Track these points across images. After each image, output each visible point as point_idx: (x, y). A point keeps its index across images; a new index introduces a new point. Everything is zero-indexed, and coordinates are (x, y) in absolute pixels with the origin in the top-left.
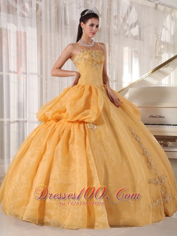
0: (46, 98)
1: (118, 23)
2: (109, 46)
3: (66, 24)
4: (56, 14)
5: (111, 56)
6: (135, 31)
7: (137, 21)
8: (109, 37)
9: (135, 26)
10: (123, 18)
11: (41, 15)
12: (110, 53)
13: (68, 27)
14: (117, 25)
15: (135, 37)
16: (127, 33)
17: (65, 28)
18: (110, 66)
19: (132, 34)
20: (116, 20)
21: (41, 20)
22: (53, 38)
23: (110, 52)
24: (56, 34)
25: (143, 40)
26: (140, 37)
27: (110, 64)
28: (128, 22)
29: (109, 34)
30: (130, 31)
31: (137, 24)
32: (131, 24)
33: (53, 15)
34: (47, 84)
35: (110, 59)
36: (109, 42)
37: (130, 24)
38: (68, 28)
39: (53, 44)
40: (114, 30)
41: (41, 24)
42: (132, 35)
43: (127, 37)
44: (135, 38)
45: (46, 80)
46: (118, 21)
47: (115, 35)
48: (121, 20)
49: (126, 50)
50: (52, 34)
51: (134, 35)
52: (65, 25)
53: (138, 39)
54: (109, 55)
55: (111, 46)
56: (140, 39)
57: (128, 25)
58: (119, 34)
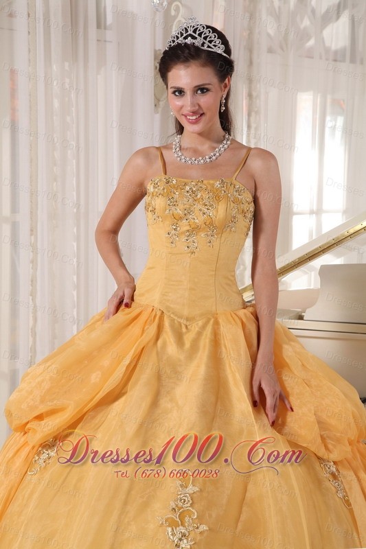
0: (33, 294)
1: (279, 8)
2: (250, 96)
3: (100, 24)
5: (256, 129)
6: (337, 34)
8: (251, 63)
12: (252, 119)
13: (109, 35)
14: (278, 18)
15: (336, 52)
16: (311, 43)
17: (98, 40)
19: (327, 44)
23: (253, 114)
24: (67, 67)
26: (351, 54)
28: (313, 2)
30: (321, 32)
31: (344, 9)
32: (323, 10)
38: (107, 40)
39: (56, 104)
40: (269, 35)
41: (11, 30)
42: (327, 50)
43: (310, 54)
44: (338, 57)
45: (33, 231)
47: (270, 51)
49: (306, 104)
50: (54, 67)
51: (333, 48)
52: (99, 26)
54: (249, 127)
55: (254, 94)
56: (353, 61)
57: (313, 11)
58: (282, 49)
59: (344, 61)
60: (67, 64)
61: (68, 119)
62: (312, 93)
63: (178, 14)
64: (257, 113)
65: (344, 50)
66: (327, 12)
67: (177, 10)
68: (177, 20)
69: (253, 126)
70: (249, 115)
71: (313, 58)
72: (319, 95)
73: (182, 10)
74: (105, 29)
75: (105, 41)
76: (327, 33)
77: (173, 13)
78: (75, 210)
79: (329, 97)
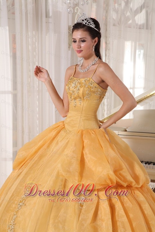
1: (118, 8)
2: (106, 43)
3: (47, 16)
6: (140, 18)
7: (144, 3)
8: (106, 30)
9: (141, 12)
10: (125, 2)
11: (13, 5)
13: (51, 20)
15: (140, 25)
16: (130, 22)
17: (46, 22)
19: (137, 22)
20: (116, 5)
21: (14, 13)
22: (30, 40)
23: (107, 50)
25: (151, 29)
26: (147, 26)
28: (131, 6)
30: (134, 17)
31: (143, 8)
32: (135, 9)
33: (31, 7)
36: (106, 37)
38: (50, 22)
39: (30, 48)
40: (113, 19)
41: (14, 19)
42: (137, 25)
44: (141, 27)
46: (118, 5)
47: (114, 25)
48: (123, 4)
49: (128, 46)
50: (29, 33)
51: (139, 23)
52: (46, 17)
53: (145, 27)
54: (106, 55)
55: (108, 42)
56: (147, 28)
57: (131, 9)
58: (119, 24)
59: (143, 28)
60: (34, 32)
61: (35, 53)
62: (130, 41)
63: (78, 12)
64: (109, 50)
65: (143, 25)
66: (137, 10)
67: (77, 10)
68: (77, 14)
69: (107, 55)
70: (106, 51)
71: (131, 27)
72: (133, 42)
73: (79, 10)
74: (49, 18)
75: (49, 23)
76: (136, 18)
77: (76, 11)
78: (38, 89)
79: (137, 43)
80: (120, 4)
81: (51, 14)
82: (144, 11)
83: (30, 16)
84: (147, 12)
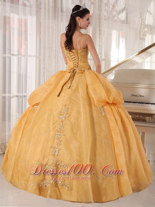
0: (44, 76)
1: (108, 9)
2: (100, 30)
3: (62, 11)
4: (54, 4)
5: (101, 39)
6: (123, 16)
7: (125, 7)
8: (100, 22)
9: (123, 12)
10: (112, 5)
11: (40, 4)
12: (100, 36)
13: (64, 14)
14: (107, 12)
15: (122, 21)
16: (116, 18)
17: (61, 15)
18: (100, 48)
19: (120, 18)
20: (107, 7)
21: (40, 9)
22: (50, 25)
23: (100, 35)
25: (129, 24)
26: (127, 21)
27: (100, 46)
28: (116, 8)
29: (100, 19)
30: (118, 15)
31: (124, 10)
33: (51, 4)
34: (44, 64)
35: (100, 42)
36: (100, 26)
37: (119, 10)
39: (50, 30)
40: (104, 15)
41: (40, 12)
42: (120, 20)
43: (115, 21)
44: (123, 22)
45: (44, 60)
47: (105, 20)
48: (111, 7)
49: (114, 34)
50: (50, 21)
51: (122, 20)
52: (61, 12)
53: (125, 23)
54: (99, 38)
56: (127, 23)
57: (116, 11)
58: (108, 19)
59: (124, 23)
60: (53, 20)
61: (53, 33)
62: (116, 30)
64: (101, 34)
66: (120, 11)
69: (100, 38)
71: (116, 22)
72: (118, 31)
74: (63, 12)
76: (120, 16)
78: (55, 56)
79: (121, 32)
80: (109, 7)
81: (64, 11)
82: (124, 12)
83: (51, 10)
84: (127, 13)
